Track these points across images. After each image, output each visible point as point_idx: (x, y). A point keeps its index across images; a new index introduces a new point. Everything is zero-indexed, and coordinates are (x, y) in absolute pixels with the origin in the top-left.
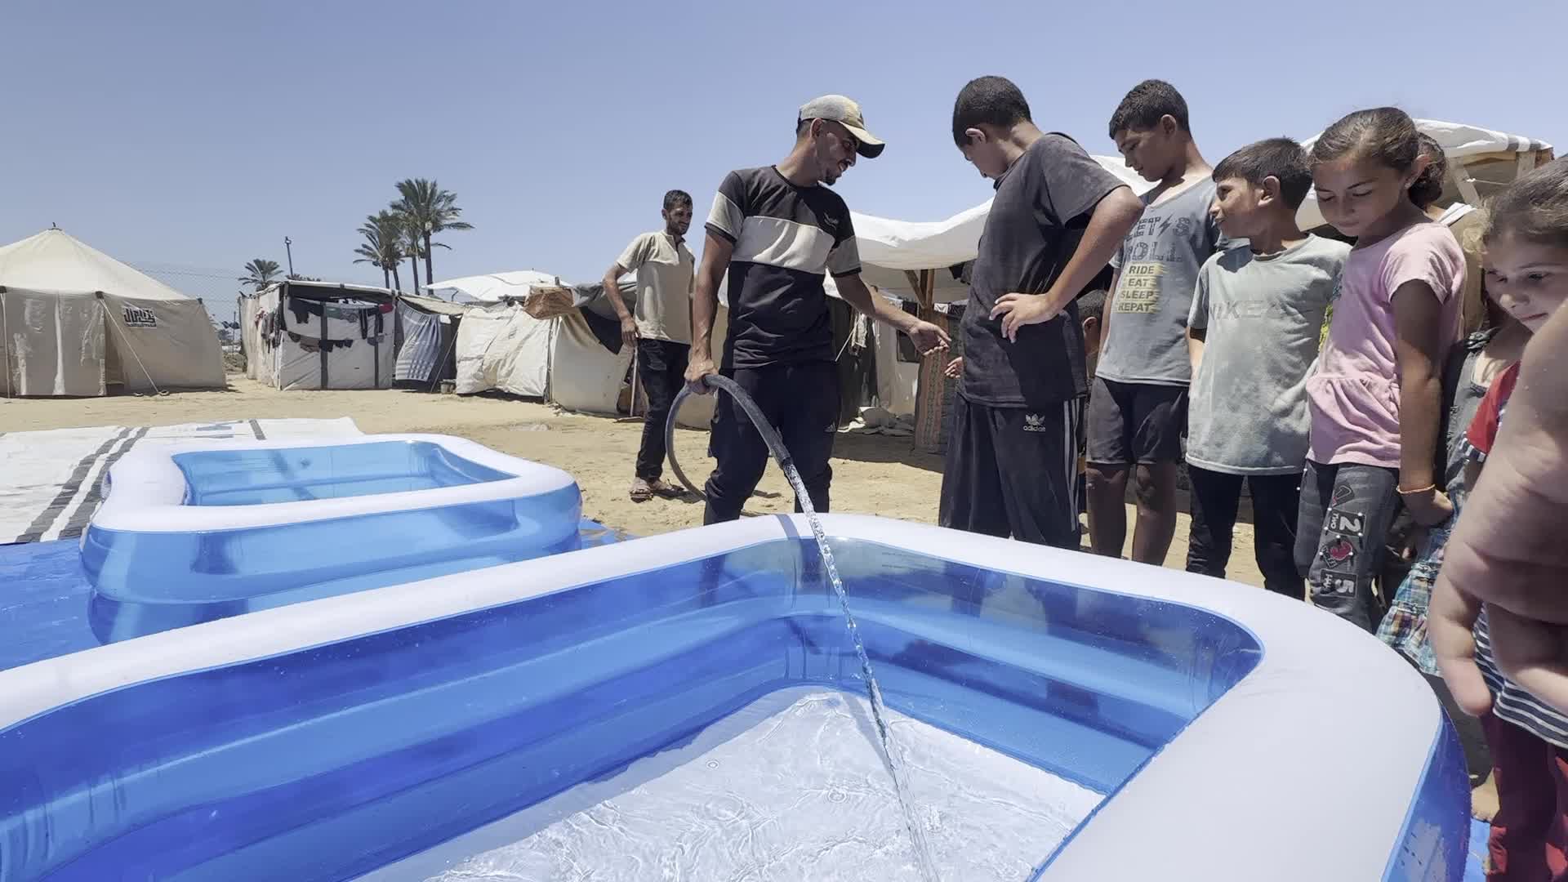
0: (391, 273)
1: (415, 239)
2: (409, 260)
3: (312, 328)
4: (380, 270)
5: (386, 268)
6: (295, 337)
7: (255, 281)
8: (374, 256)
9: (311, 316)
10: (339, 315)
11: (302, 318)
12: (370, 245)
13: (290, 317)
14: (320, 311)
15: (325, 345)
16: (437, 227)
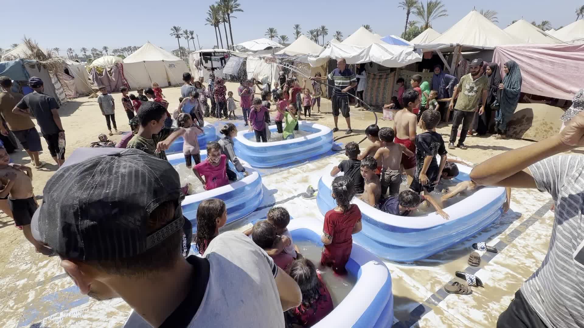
0: (217, 28)
1: (224, 15)
2: (223, 23)
3: (209, 65)
4: (213, 27)
5: (215, 26)
6: (205, 67)
7: (175, 34)
8: (211, 22)
9: (209, 61)
10: (215, 60)
11: (206, 62)
12: (210, 18)
13: (204, 61)
14: (210, 59)
15: (213, 69)
16: (232, 12)
